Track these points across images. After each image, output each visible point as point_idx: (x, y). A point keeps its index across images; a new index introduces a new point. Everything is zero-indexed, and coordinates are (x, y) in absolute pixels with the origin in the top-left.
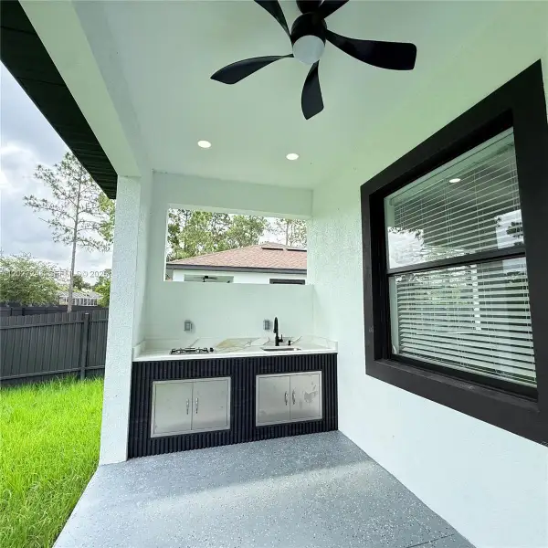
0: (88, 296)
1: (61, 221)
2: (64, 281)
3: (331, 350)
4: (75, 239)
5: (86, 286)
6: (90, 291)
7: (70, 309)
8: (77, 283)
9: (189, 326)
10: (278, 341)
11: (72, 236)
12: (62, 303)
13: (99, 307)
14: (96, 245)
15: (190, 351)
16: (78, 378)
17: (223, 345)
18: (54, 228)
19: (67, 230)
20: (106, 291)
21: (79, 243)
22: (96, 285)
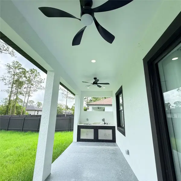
0: (69, 112)
1: (64, 93)
2: (64, 107)
3: (114, 126)
4: (67, 97)
5: (69, 109)
6: (70, 110)
7: (66, 115)
8: (67, 108)
9: (87, 120)
10: (105, 123)
11: (66, 96)
12: (63, 114)
13: (72, 115)
14: (72, 98)
15: (87, 124)
16: (68, 131)
17: (94, 124)
18: (62, 94)
19: (65, 95)
20: (74, 110)
21: (68, 98)
22: (71, 109)
